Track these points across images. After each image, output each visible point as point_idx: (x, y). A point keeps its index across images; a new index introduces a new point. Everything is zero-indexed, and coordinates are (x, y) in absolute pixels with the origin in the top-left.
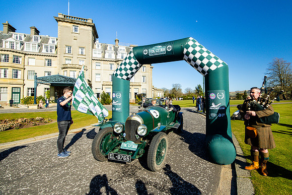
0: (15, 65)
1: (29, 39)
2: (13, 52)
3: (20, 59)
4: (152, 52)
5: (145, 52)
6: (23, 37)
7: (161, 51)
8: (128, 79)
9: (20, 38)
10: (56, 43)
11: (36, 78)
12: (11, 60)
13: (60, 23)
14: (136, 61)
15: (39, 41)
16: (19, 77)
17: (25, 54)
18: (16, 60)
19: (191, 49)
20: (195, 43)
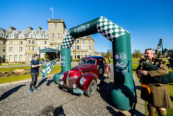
0: (33, 45)
1: (38, 33)
2: (32, 39)
3: (35, 42)
4: (79, 30)
5: (75, 30)
6: (36, 32)
7: (84, 28)
9: (35, 33)
10: (48, 33)
11: (40, 50)
12: (31, 43)
13: (49, 23)
14: (71, 36)
15: (42, 33)
16: (34, 50)
17: (36, 40)
18: (33, 43)
19: (101, 25)
20: (105, 20)
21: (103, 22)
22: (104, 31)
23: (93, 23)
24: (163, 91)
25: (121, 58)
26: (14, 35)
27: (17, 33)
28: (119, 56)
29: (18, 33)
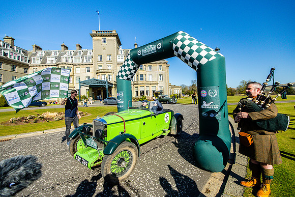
1: (76, 54)
2: (67, 64)
4: (145, 51)
5: (139, 53)
6: (72, 52)
7: (152, 50)
8: (128, 79)
9: (71, 54)
10: (92, 54)
11: (80, 82)
13: (94, 38)
14: (133, 62)
15: (82, 54)
16: (71, 82)
17: (74, 65)
19: (179, 44)
20: (185, 37)
21: (182, 40)
22: (184, 54)
23: (167, 42)
24: (269, 142)
25: (210, 95)
26: (39, 59)
27: (43, 56)
28: (207, 91)
29: (45, 56)
